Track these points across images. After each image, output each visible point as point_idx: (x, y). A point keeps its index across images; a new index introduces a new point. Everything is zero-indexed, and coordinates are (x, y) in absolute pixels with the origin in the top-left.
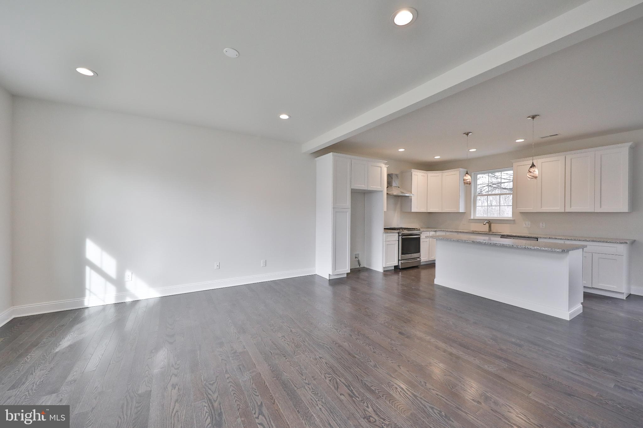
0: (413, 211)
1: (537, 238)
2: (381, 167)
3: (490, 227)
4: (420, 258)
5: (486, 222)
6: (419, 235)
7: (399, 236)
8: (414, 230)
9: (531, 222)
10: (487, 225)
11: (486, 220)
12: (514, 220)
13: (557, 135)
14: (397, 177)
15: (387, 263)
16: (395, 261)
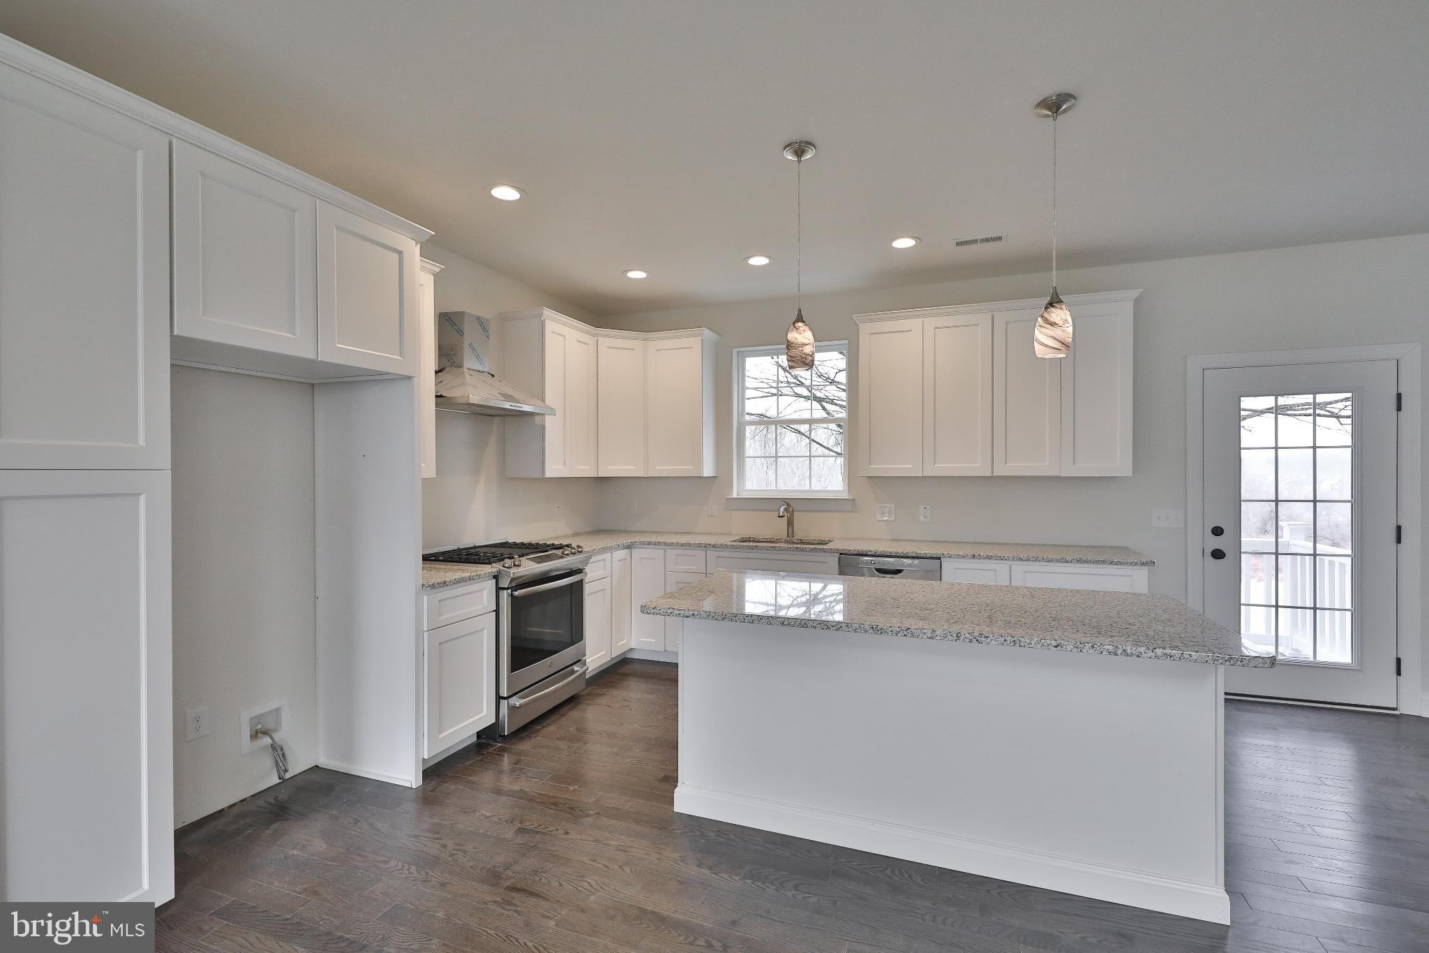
0: (548, 474)
1: (939, 558)
2: (402, 254)
3: (790, 523)
4: (585, 663)
5: (784, 510)
6: (579, 571)
7: (499, 589)
8: (559, 552)
9: (896, 506)
10: (782, 516)
12: (853, 500)
13: (1000, 238)
14: (485, 330)
15: (440, 733)
16: (482, 711)
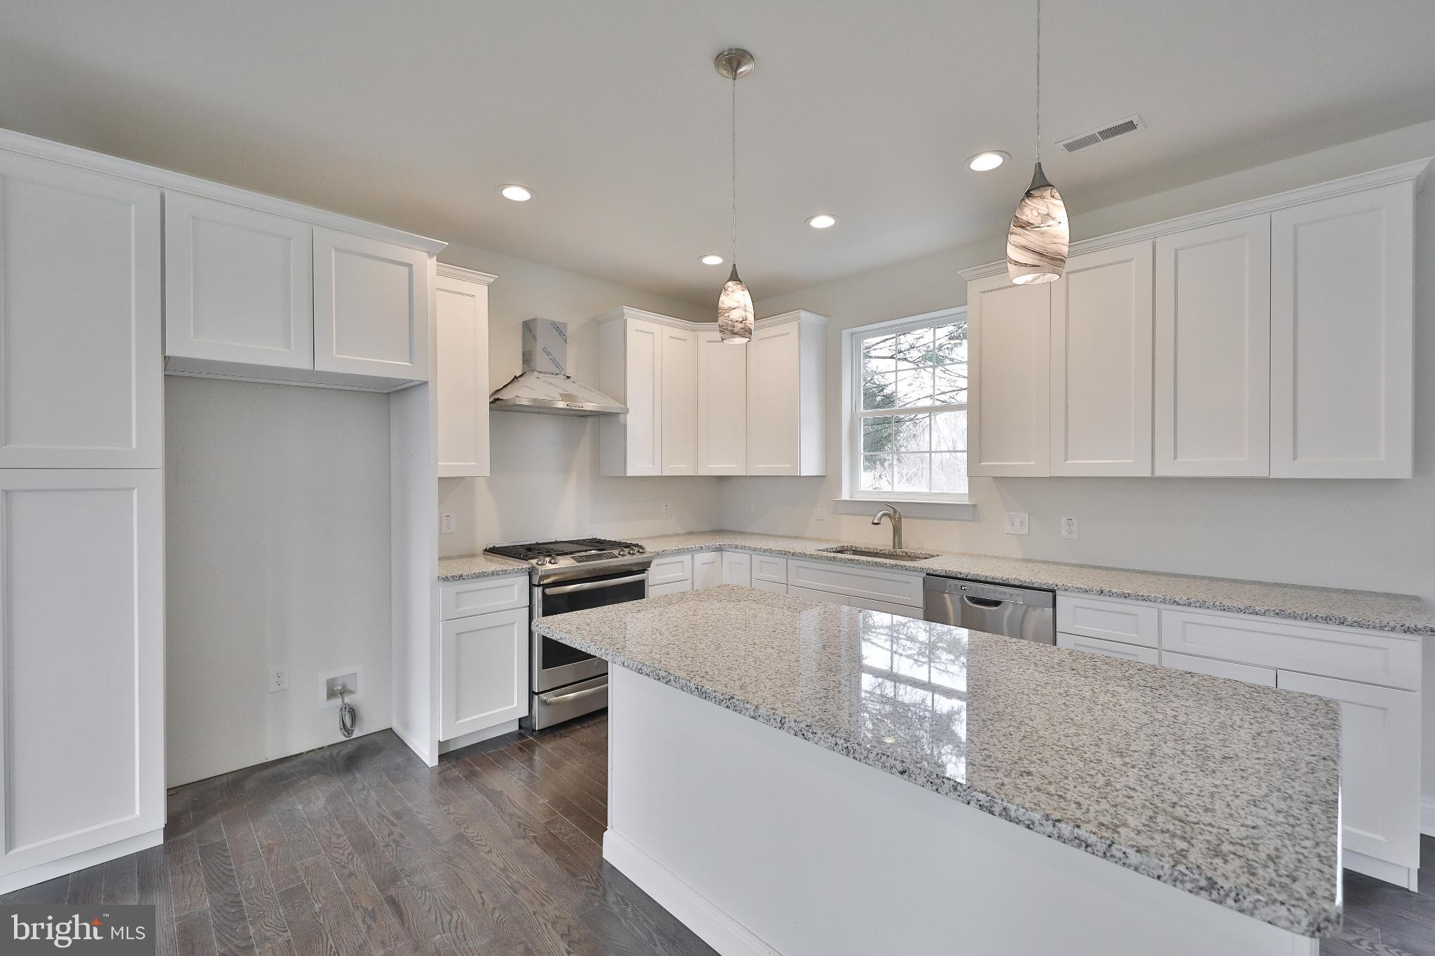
0: (629, 473)
1: (1054, 592)
2: (410, 266)
3: (897, 531)
5: (884, 515)
6: (642, 571)
7: (531, 586)
9: (1029, 514)
10: (887, 524)
11: (888, 504)
12: (975, 506)
13: (1130, 126)
14: (562, 334)
15: (457, 720)
16: (513, 703)
